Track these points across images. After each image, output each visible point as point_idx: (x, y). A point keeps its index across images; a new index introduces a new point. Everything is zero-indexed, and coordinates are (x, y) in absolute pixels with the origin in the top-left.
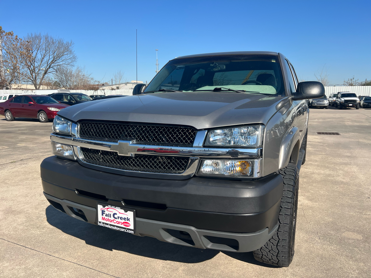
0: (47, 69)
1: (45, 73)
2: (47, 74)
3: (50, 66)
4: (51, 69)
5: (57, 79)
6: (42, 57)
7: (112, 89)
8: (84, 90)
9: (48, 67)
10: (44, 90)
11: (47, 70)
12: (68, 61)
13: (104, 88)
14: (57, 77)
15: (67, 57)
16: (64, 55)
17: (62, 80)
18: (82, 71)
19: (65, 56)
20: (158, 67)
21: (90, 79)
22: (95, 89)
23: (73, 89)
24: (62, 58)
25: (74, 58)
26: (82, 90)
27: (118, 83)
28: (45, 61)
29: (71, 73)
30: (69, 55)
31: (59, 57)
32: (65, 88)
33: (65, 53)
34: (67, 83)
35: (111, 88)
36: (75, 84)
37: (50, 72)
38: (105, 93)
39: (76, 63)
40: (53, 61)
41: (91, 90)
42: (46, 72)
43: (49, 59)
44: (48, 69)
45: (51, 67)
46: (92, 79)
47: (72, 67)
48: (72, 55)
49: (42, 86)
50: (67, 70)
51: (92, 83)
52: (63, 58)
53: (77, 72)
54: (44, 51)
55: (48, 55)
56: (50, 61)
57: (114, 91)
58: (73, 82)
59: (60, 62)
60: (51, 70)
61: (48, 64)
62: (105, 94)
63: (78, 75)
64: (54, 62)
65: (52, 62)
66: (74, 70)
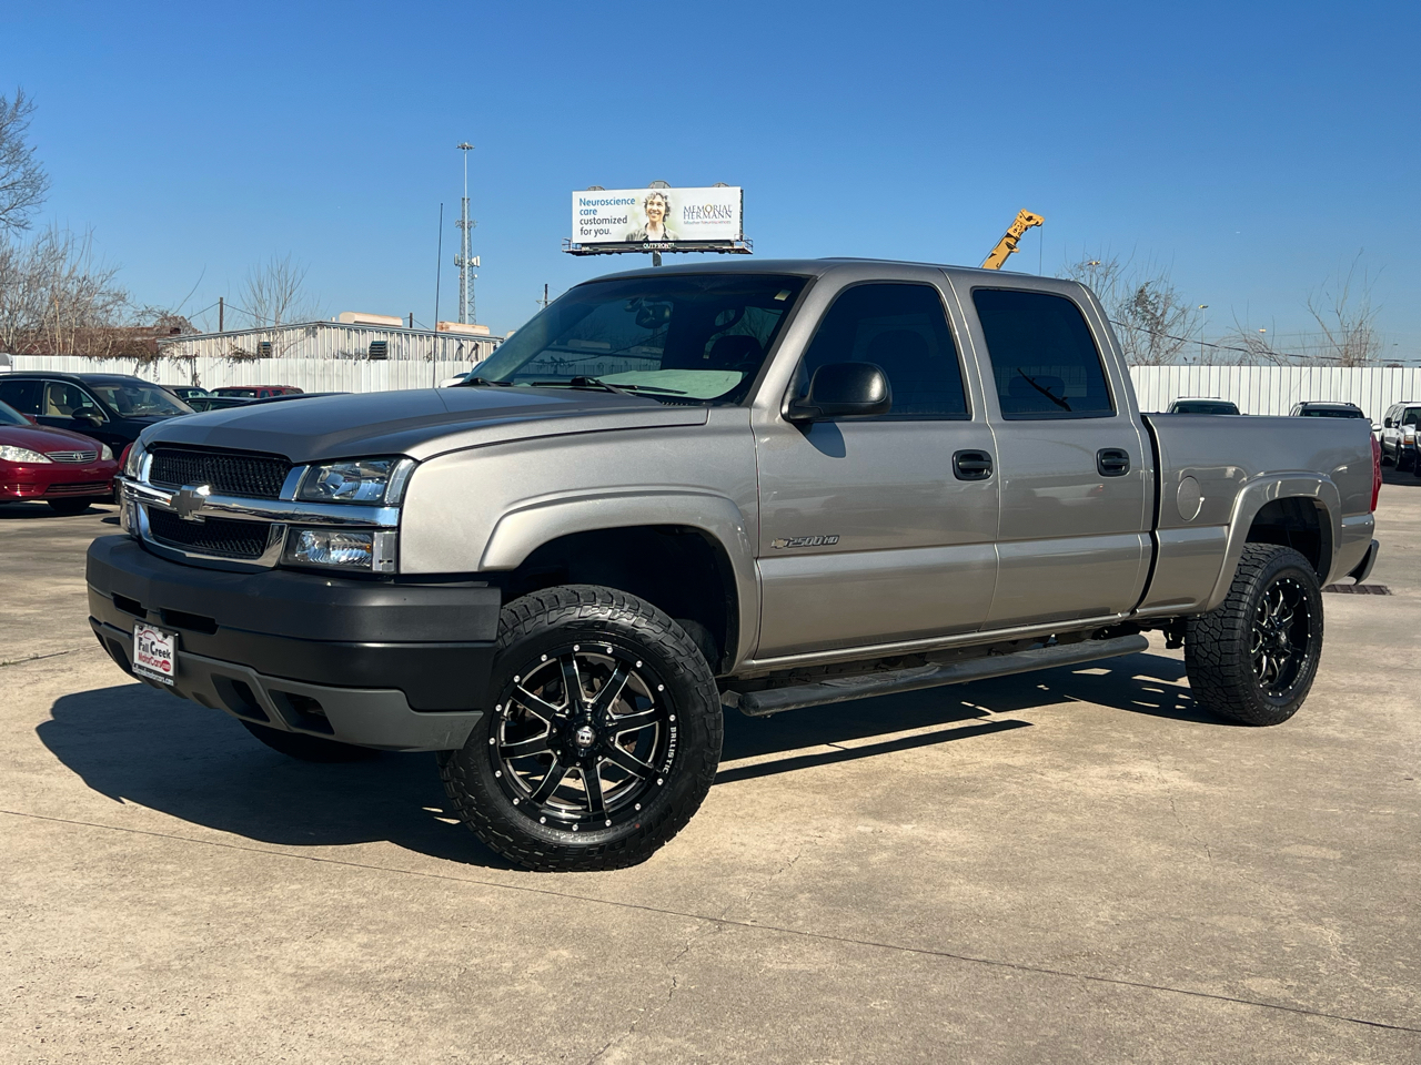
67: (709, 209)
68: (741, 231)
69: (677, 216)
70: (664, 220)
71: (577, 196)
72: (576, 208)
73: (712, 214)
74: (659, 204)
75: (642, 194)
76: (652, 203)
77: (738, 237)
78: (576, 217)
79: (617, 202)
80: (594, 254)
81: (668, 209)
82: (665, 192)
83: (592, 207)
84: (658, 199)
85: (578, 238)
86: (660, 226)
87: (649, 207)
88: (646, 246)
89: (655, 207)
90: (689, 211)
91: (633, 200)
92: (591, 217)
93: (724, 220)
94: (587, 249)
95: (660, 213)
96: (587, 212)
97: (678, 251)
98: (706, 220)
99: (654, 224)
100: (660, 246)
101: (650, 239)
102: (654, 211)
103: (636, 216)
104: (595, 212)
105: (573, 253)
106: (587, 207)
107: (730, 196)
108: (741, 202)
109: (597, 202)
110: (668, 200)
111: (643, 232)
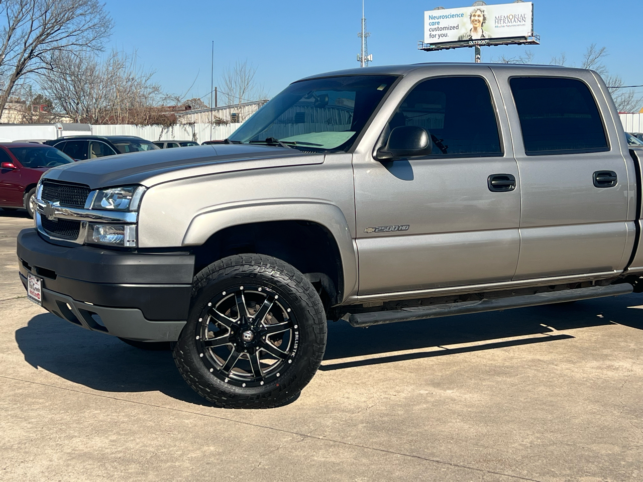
0: (23, 60)
1: (18, 73)
2: (23, 76)
3: (32, 50)
4: (34, 60)
5: (50, 91)
6: (11, 25)
7: (219, 122)
8: (132, 123)
9: (26, 55)
10: (13, 124)
11: (24, 63)
12: (86, 33)
13: (193, 117)
14: (50, 83)
15: (83, 22)
16: (73, 18)
17: (66, 92)
18: (128, 64)
19: (76, 20)
20: (366, 44)
21: (149, 90)
22: (166, 120)
23: (96, 122)
24: (69, 25)
25: (103, 27)
26: (126, 125)
27: (236, 102)
28: (17, 37)
29: (92, 70)
30: (88, 18)
31: (59, 22)
32: (71, 117)
33: (79, 11)
34: (78, 104)
35: (215, 117)
36: (103, 104)
37: (31, 71)
38: (194, 135)
39: (108, 40)
40: (41, 35)
41: (154, 126)
42: (21, 70)
43: (29, 31)
44: (25, 60)
45: (35, 54)
46: (156, 89)
47: (97, 52)
48: (98, 16)
49: (7, 111)
50: (81, 61)
51: (156, 102)
52: (71, 26)
53: (111, 69)
54: (17, 7)
55: (29, 17)
56: (34, 35)
57: (222, 127)
58: (96, 101)
59: (61, 38)
60: (34, 63)
61: (27, 45)
62: (197, 136)
63: (112, 79)
64: (43, 40)
65: (39, 40)
66: (101, 62)
67: (511, 17)
68: (532, 30)
69: (490, 23)
70: (482, 26)
71: (427, 14)
72: (427, 21)
73: (513, 20)
74: (479, 16)
75: (468, 10)
76: (474, 16)
77: (530, 34)
78: (427, 27)
79: (453, 16)
80: (438, 50)
81: (484, 19)
82: (483, 8)
83: (436, 20)
84: (479, 13)
85: (428, 40)
86: (479, 30)
87: (473, 18)
88: (471, 43)
89: (477, 18)
90: (498, 20)
91: (462, 15)
92: (436, 26)
93: (521, 23)
94: (434, 47)
95: (479, 22)
96: (433, 24)
97: (491, 45)
98: (509, 24)
99: (475, 29)
100: (480, 42)
101: (473, 38)
102: (476, 20)
103: (464, 24)
104: (438, 23)
105: (425, 50)
106: (433, 21)
107: (526, 9)
108: (532, 11)
109: (440, 17)
110: (485, 13)
111: (468, 34)
